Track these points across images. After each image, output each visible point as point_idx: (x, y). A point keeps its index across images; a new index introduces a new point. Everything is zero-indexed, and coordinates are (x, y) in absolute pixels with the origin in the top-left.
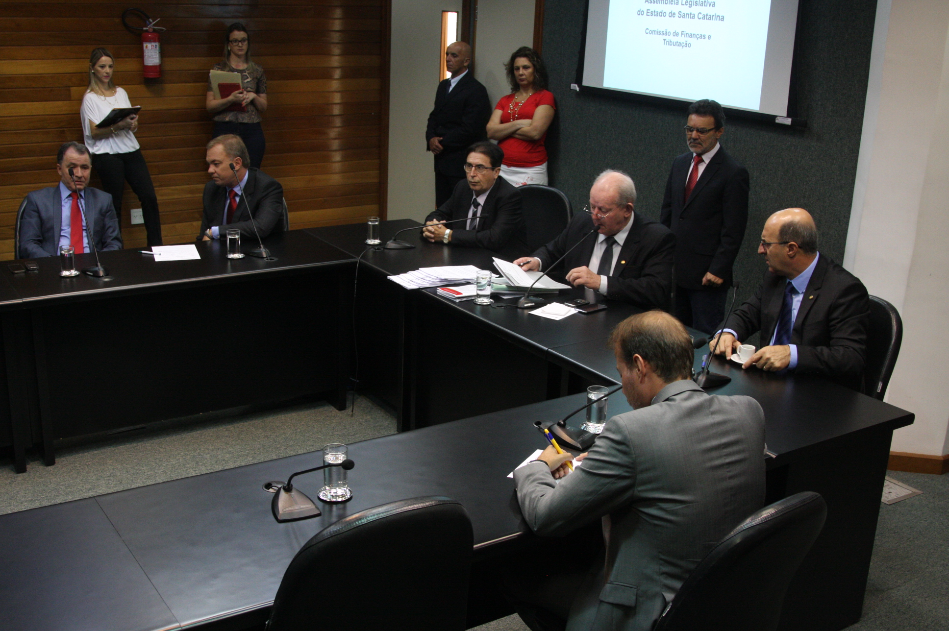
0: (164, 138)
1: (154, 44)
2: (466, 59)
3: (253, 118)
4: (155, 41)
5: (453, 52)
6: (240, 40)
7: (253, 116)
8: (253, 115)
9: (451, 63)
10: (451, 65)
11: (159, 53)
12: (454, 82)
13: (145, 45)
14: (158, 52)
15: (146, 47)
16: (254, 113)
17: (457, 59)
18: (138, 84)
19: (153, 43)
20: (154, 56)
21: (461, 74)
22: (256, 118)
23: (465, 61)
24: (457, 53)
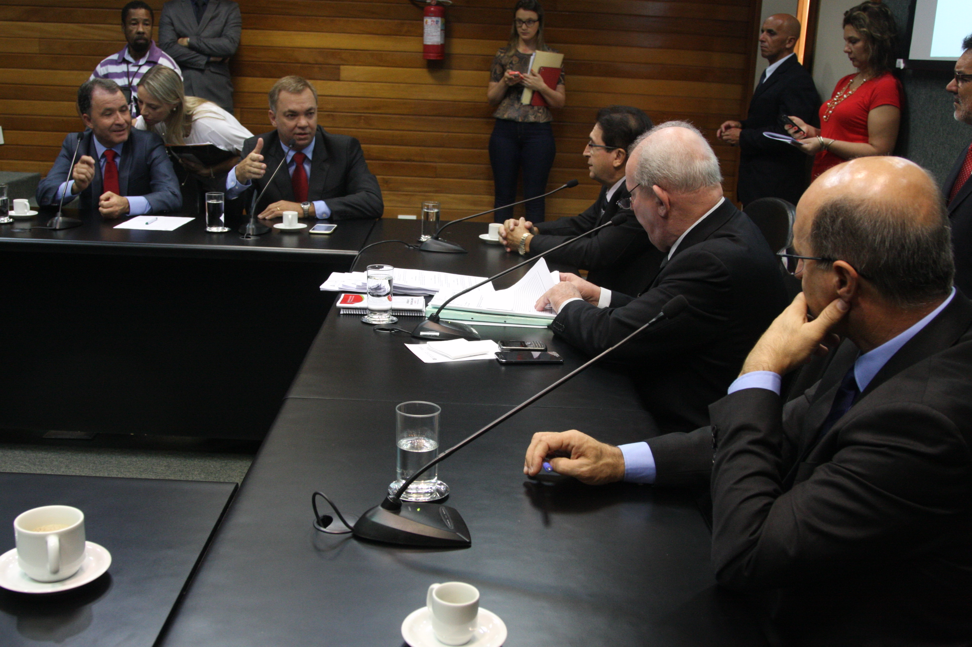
0: (446, 134)
1: (435, 19)
2: (790, 37)
3: (539, 116)
4: (435, 16)
5: (770, 28)
6: (524, 21)
7: (540, 115)
8: (540, 113)
9: (766, 44)
10: (766, 47)
11: (441, 30)
12: (769, 71)
13: (425, 20)
14: (439, 29)
15: (426, 22)
16: (541, 111)
17: (775, 38)
18: (420, 68)
19: (433, 18)
20: (434, 34)
21: (780, 59)
22: (543, 117)
23: (787, 41)
24: (774, 29)
